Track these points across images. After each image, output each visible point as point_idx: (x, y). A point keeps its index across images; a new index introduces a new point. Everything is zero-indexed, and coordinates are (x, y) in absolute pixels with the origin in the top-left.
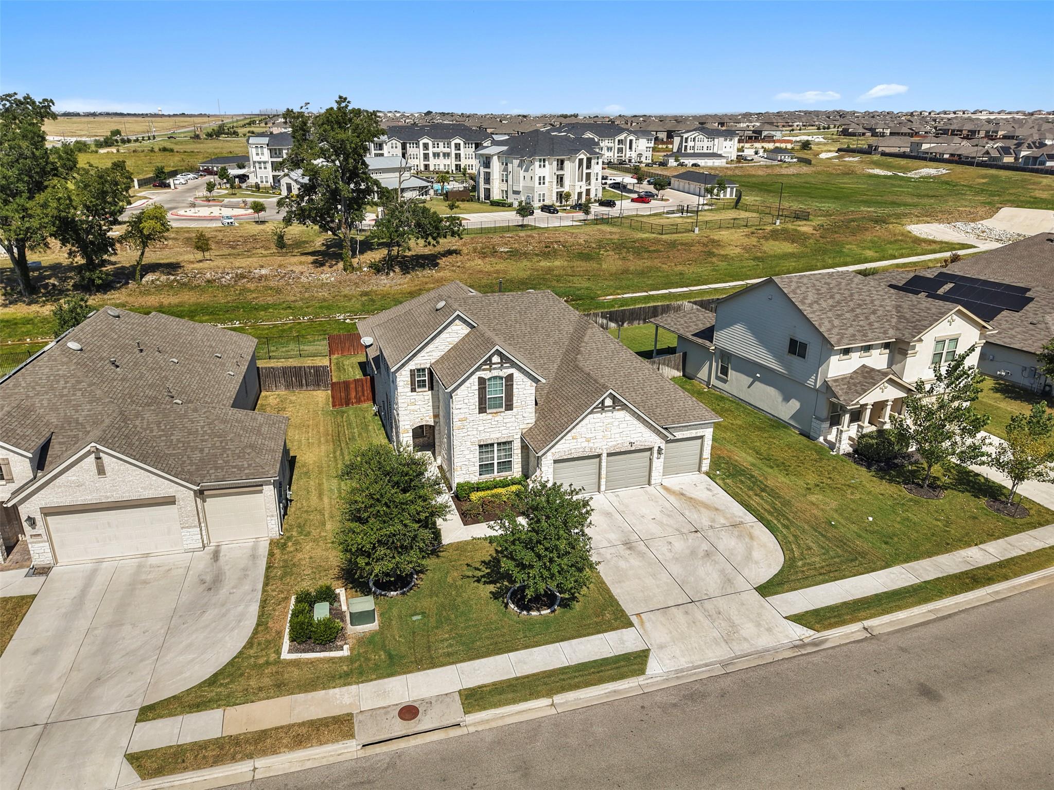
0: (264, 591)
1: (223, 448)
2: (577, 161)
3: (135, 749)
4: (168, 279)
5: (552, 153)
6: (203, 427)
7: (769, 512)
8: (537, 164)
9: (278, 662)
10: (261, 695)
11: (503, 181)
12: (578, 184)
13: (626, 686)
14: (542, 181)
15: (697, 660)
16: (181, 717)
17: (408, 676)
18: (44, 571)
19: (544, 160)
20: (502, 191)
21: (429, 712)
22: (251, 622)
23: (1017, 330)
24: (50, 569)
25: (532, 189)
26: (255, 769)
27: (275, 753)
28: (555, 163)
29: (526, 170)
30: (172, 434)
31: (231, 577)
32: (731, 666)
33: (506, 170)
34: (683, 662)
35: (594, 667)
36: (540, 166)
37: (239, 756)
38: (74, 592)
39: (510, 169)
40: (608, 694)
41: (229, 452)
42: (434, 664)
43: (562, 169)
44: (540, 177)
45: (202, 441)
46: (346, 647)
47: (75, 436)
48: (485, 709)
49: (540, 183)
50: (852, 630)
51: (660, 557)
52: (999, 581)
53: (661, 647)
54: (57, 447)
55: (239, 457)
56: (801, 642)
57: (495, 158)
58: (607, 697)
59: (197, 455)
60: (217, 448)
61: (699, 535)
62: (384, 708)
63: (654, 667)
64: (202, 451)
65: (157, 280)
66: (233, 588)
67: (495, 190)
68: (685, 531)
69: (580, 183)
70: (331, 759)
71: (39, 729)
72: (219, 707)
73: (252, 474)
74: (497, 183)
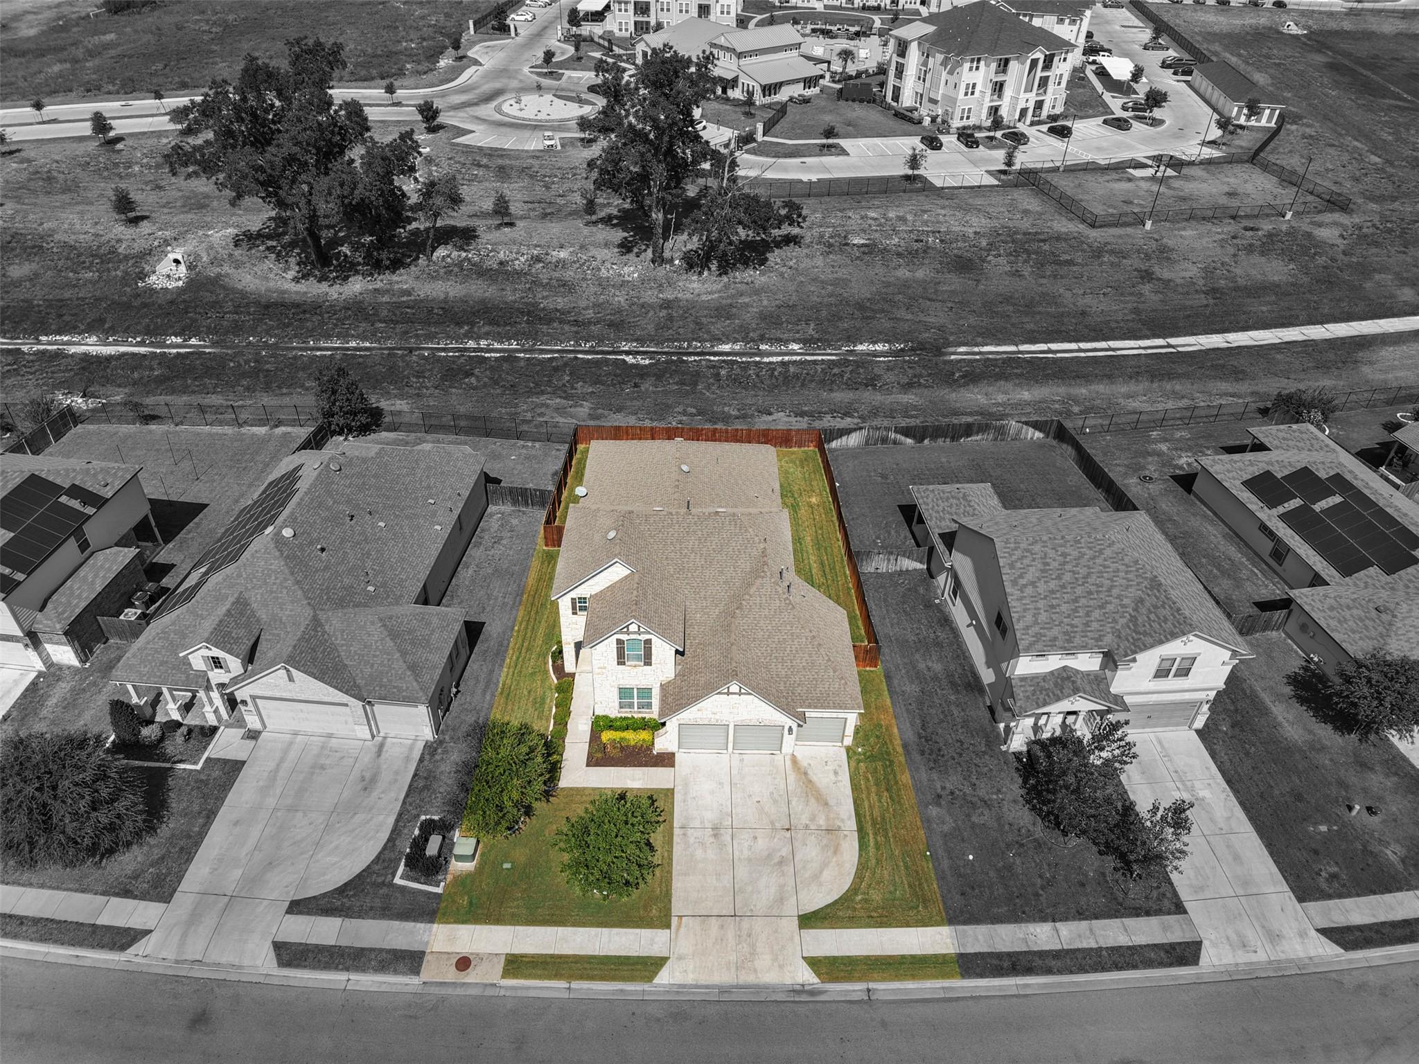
0: (404, 802)
1: (390, 666)
2: (1029, 62)
3: (279, 939)
4: (459, 256)
5: (992, 51)
6: (376, 642)
7: (874, 823)
8: (967, 65)
9: (391, 885)
10: (371, 914)
11: (919, 79)
12: (1023, 96)
13: (633, 988)
14: (970, 91)
15: (704, 979)
16: (314, 918)
17: (478, 927)
18: (253, 735)
19: (979, 60)
20: (917, 93)
21: (478, 968)
22: (384, 836)
23: (1355, 612)
24: (260, 733)
25: (953, 101)
26: (349, 980)
27: (364, 971)
28: (994, 65)
29: (951, 73)
30: (352, 645)
31: (385, 777)
32: (726, 995)
33: (925, 64)
34: (690, 979)
35: (614, 964)
36: (971, 69)
37: (340, 967)
38: (272, 765)
39: (930, 65)
40: (614, 992)
41: (393, 672)
42: (498, 920)
43: (1004, 71)
44: (968, 85)
45: (374, 656)
46: (442, 884)
47: (278, 635)
48: (517, 978)
49: (966, 94)
50: (855, 989)
51: (736, 853)
52: (1037, 974)
53: (680, 958)
54: (264, 643)
55: (401, 678)
56: (801, 988)
57: (914, 46)
58: (613, 994)
59: (368, 670)
60: (384, 666)
61: (788, 834)
62: (448, 953)
63: (664, 978)
64: (372, 666)
65: (449, 256)
66: (383, 792)
67: (906, 91)
68: (778, 825)
69: (1028, 95)
70: (399, 987)
71: (226, 899)
72: (340, 916)
73: (409, 697)
74: (912, 81)
